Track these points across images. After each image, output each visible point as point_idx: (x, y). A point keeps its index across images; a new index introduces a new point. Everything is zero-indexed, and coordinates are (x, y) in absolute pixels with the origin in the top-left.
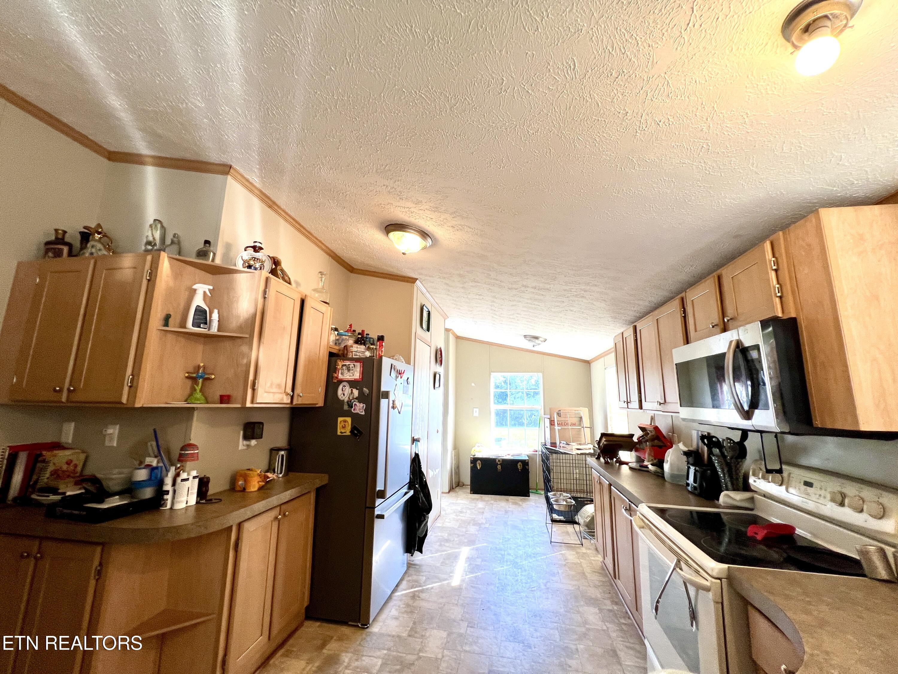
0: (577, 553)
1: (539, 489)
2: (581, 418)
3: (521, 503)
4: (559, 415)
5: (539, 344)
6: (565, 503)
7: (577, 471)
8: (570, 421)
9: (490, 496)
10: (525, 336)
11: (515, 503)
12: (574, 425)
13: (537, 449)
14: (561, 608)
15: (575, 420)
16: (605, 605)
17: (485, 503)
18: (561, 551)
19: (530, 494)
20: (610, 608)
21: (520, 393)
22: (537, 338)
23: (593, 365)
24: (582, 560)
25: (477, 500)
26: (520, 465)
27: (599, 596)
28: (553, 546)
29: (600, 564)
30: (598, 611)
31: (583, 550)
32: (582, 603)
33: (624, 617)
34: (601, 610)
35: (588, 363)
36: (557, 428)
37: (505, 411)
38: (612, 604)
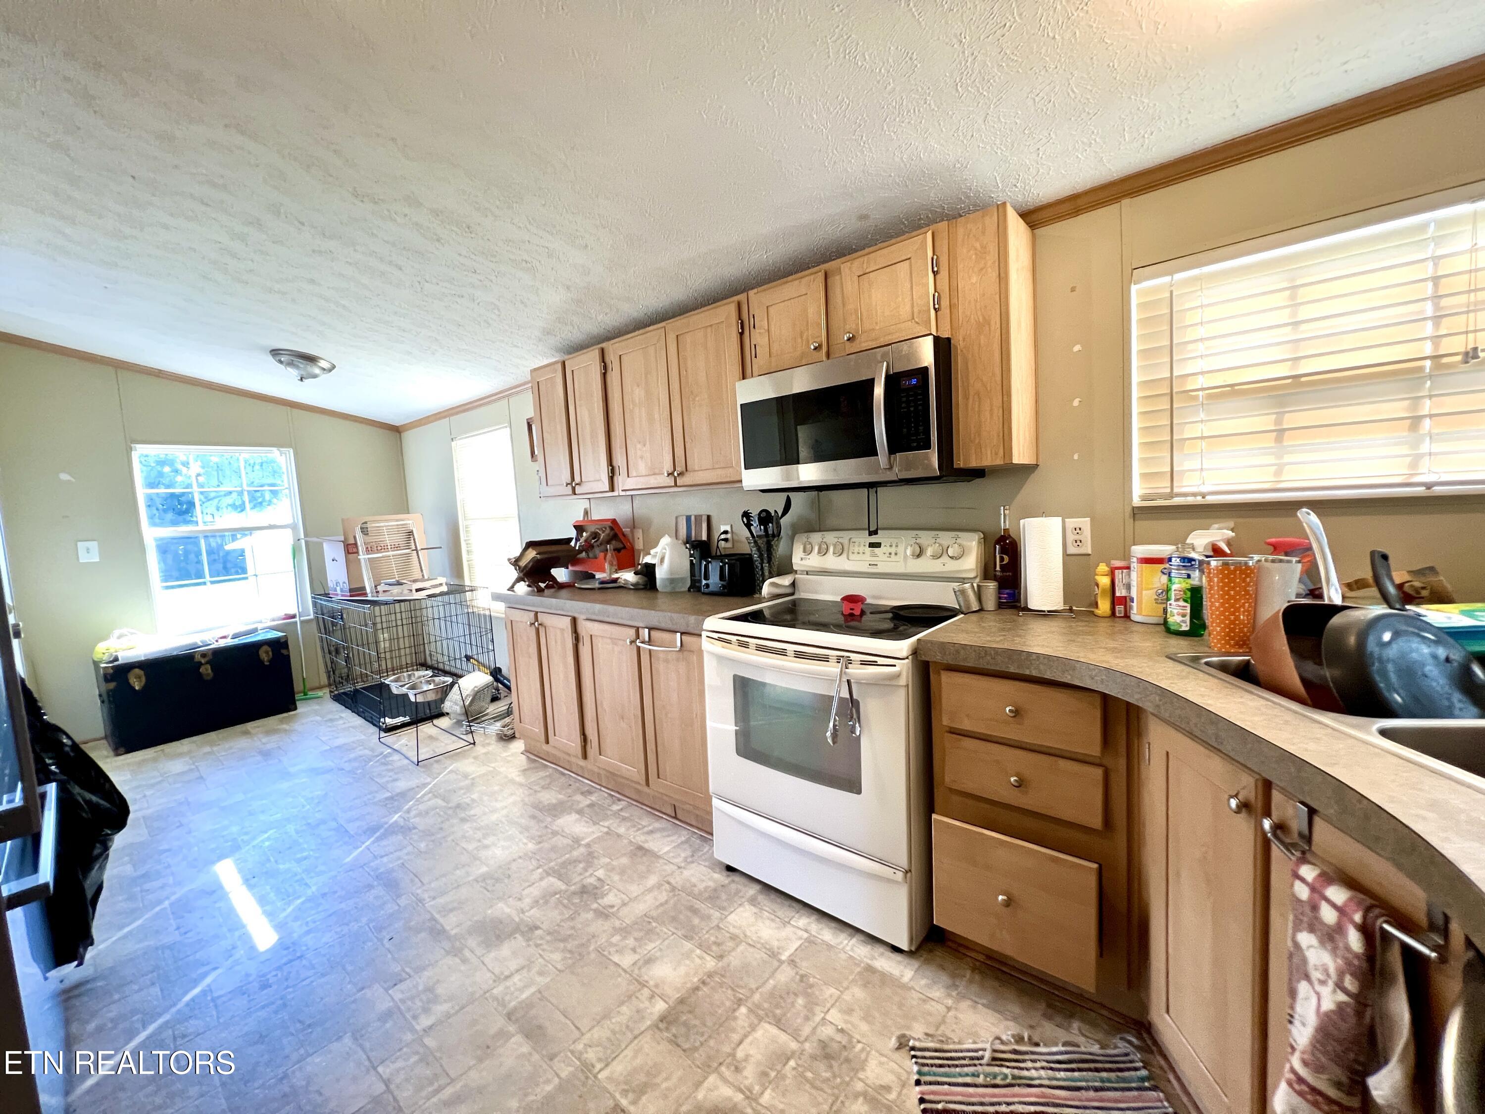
0: (475, 758)
1: (312, 689)
2: (411, 533)
3: (285, 726)
4: (364, 531)
5: (315, 376)
6: (432, 687)
7: (386, 635)
8: (388, 540)
9: (186, 741)
10: (275, 353)
11: (269, 732)
12: (397, 548)
13: (292, 612)
14: (526, 844)
15: (399, 539)
16: (579, 802)
17: (187, 759)
18: (446, 768)
19: (298, 703)
20: (588, 802)
21: (234, 495)
22: (311, 359)
23: (409, 437)
24: (493, 765)
25: (155, 760)
26: (267, 652)
27: (561, 796)
28: (425, 766)
29: (523, 757)
30: (577, 816)
31: (479, 750)
32: (549, 819)
33: (614, 803)
34: (580, 812)
35: (396, 430)
36: (363, 556)
37: (190, 540)
38: (585, 796)
